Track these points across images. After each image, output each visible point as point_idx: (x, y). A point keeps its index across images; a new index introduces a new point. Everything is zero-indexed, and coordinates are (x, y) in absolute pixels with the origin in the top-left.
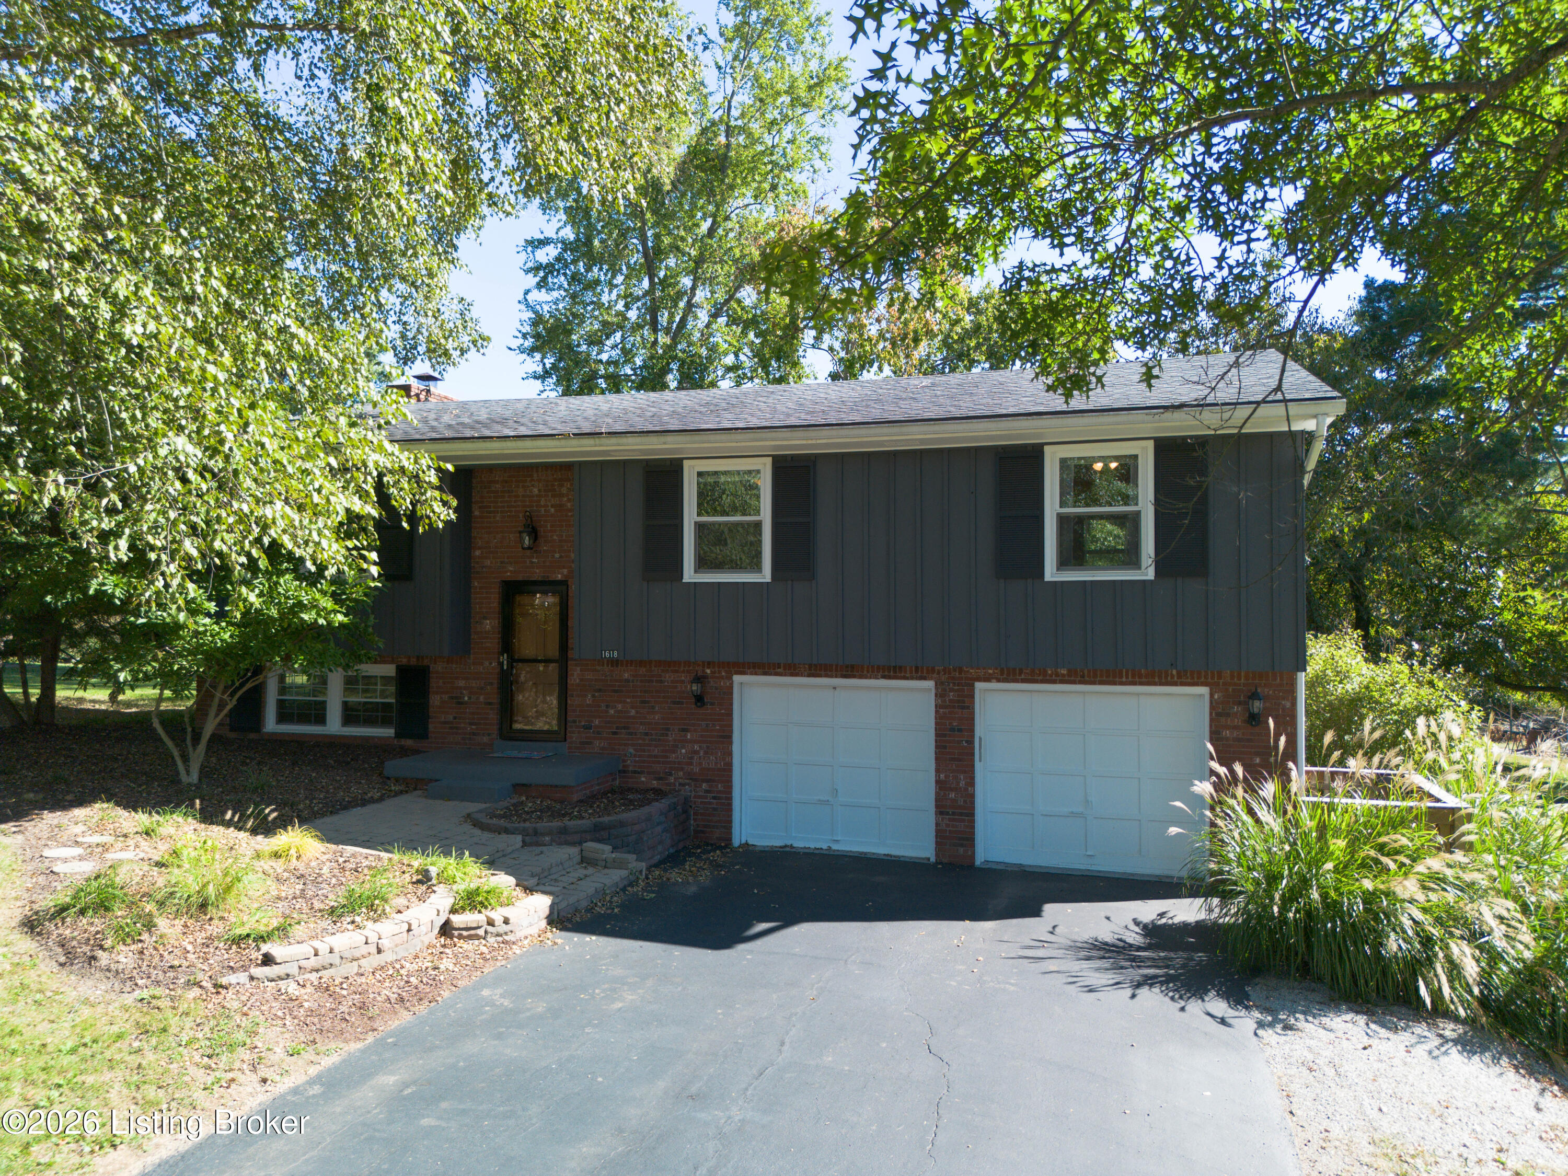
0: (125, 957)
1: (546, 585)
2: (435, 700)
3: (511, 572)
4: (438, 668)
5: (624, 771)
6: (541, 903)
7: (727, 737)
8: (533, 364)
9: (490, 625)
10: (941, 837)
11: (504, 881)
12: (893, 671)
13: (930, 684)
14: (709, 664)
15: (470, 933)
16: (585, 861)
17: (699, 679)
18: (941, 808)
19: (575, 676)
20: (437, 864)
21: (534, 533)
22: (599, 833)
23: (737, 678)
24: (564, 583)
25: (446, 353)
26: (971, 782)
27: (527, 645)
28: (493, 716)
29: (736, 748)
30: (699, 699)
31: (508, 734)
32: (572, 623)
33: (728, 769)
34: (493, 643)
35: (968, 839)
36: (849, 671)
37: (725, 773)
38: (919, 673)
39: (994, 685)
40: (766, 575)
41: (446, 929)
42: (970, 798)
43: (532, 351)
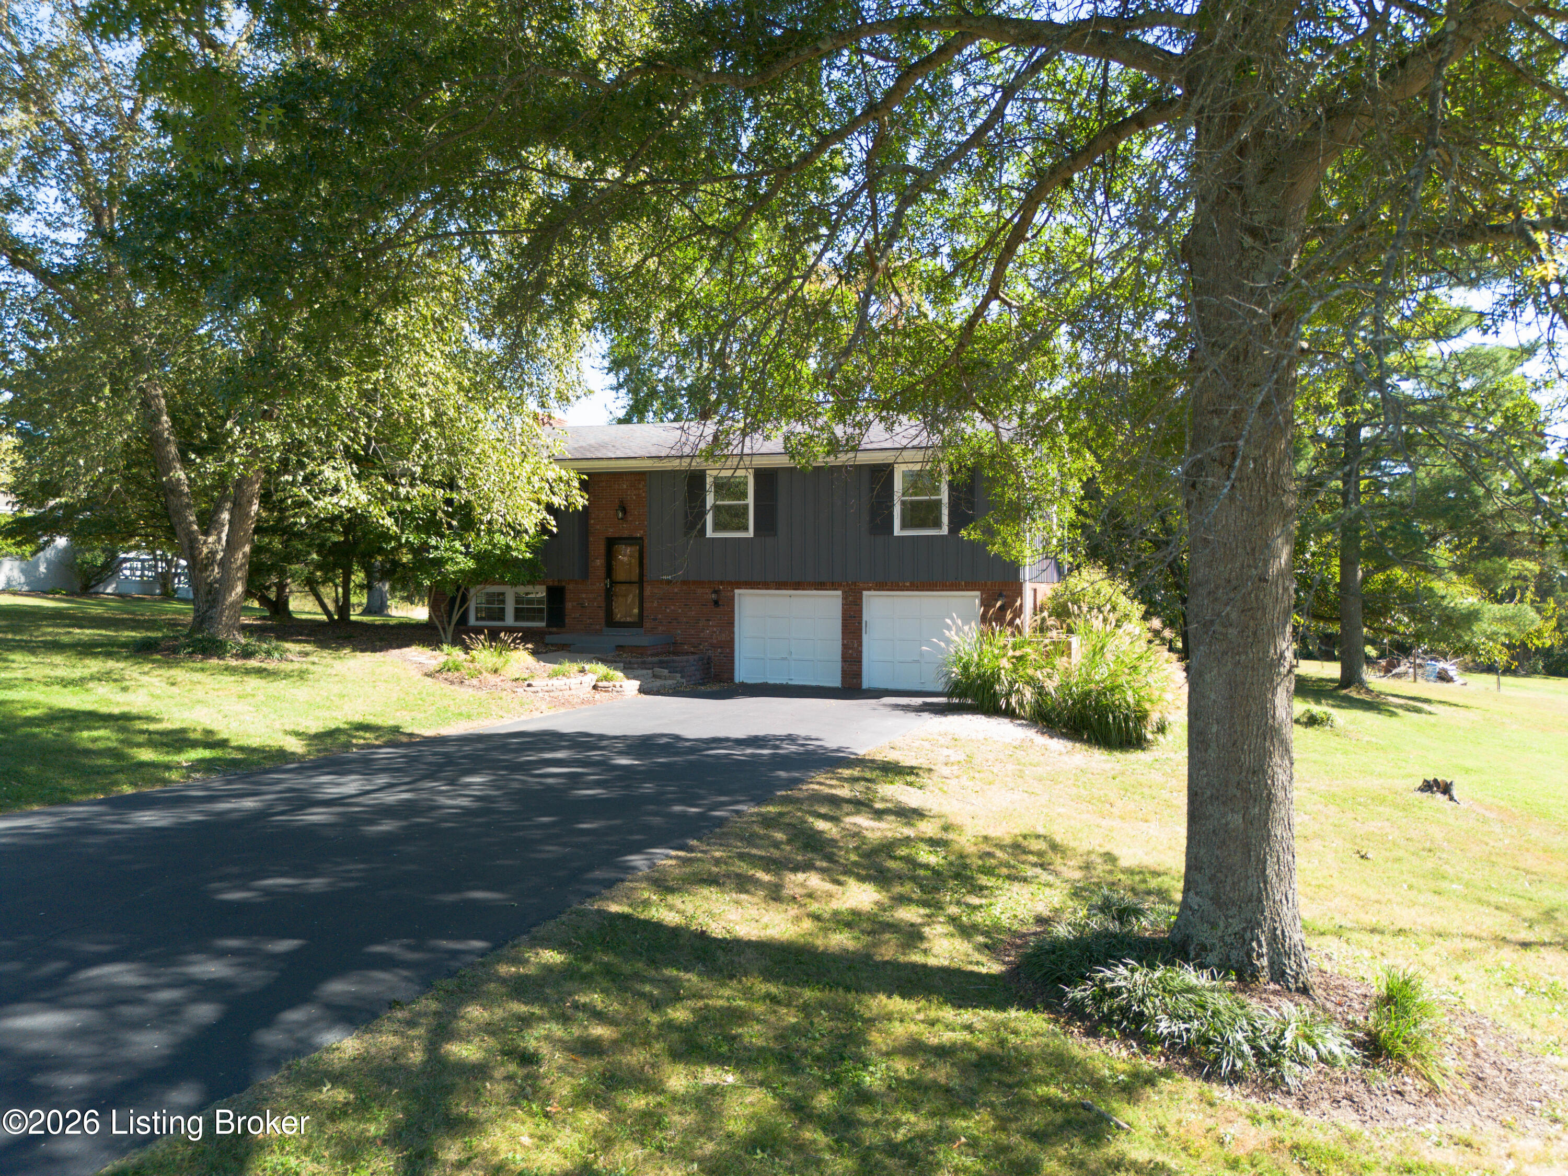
0: (475, 682)
1: (630, 540)
2: (569, 605)
3: (611, 532)
4: (570, 587)
5: (675, 643)
6: (636, 684)
7: (732, 624)
8: (612, 379)
9: (599, 562)
10: (845, 674)
11: (620, 674)
12: (820, 585)
13: (839, 593)
14: (722, 583)
15: (606, 689)
16: (655, 676)
17: (716, 592)
18: (845, 659)
19: (648, 591)
20: (587, 667)
21: (624, 511)
22: (661, 664)
23: (737, 591)
24: (641, 538)
25: (568, 399)
26: (860, 644)
27: (620, 575)
28: (602, 614)
29: (736, 629)
30: (716, 603)
31: (611, 622)
32: (646, 561)
33: (732, 641)
34: (602, 572)
35: (858, 675)
36: (798, 585)
37: (729, 645)
38: (833, 586)
39: (873, 593)
40: (751, 533)
41: (595, 687)
42: (860, 653)
43: (610, 370)
